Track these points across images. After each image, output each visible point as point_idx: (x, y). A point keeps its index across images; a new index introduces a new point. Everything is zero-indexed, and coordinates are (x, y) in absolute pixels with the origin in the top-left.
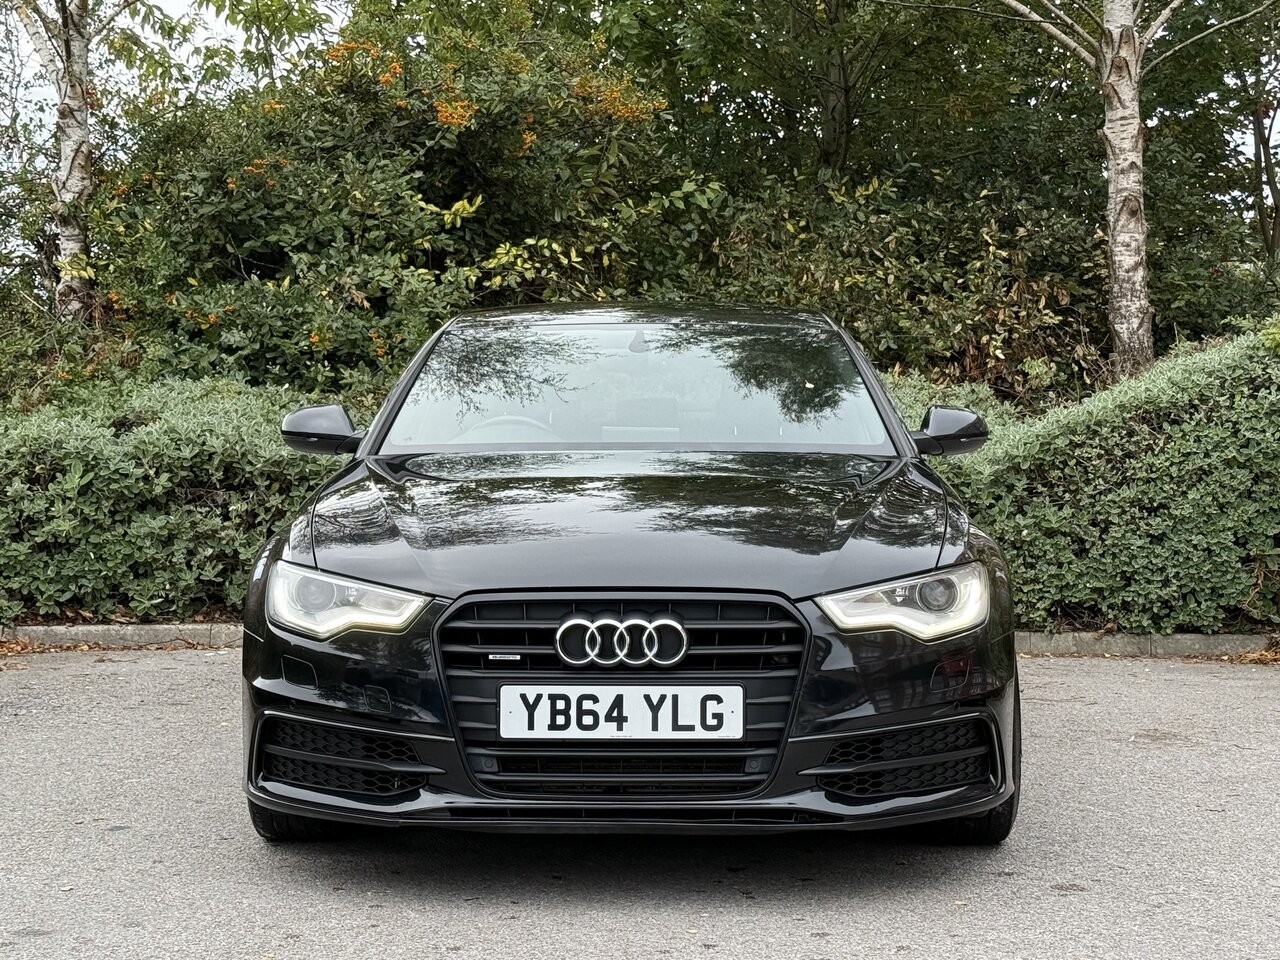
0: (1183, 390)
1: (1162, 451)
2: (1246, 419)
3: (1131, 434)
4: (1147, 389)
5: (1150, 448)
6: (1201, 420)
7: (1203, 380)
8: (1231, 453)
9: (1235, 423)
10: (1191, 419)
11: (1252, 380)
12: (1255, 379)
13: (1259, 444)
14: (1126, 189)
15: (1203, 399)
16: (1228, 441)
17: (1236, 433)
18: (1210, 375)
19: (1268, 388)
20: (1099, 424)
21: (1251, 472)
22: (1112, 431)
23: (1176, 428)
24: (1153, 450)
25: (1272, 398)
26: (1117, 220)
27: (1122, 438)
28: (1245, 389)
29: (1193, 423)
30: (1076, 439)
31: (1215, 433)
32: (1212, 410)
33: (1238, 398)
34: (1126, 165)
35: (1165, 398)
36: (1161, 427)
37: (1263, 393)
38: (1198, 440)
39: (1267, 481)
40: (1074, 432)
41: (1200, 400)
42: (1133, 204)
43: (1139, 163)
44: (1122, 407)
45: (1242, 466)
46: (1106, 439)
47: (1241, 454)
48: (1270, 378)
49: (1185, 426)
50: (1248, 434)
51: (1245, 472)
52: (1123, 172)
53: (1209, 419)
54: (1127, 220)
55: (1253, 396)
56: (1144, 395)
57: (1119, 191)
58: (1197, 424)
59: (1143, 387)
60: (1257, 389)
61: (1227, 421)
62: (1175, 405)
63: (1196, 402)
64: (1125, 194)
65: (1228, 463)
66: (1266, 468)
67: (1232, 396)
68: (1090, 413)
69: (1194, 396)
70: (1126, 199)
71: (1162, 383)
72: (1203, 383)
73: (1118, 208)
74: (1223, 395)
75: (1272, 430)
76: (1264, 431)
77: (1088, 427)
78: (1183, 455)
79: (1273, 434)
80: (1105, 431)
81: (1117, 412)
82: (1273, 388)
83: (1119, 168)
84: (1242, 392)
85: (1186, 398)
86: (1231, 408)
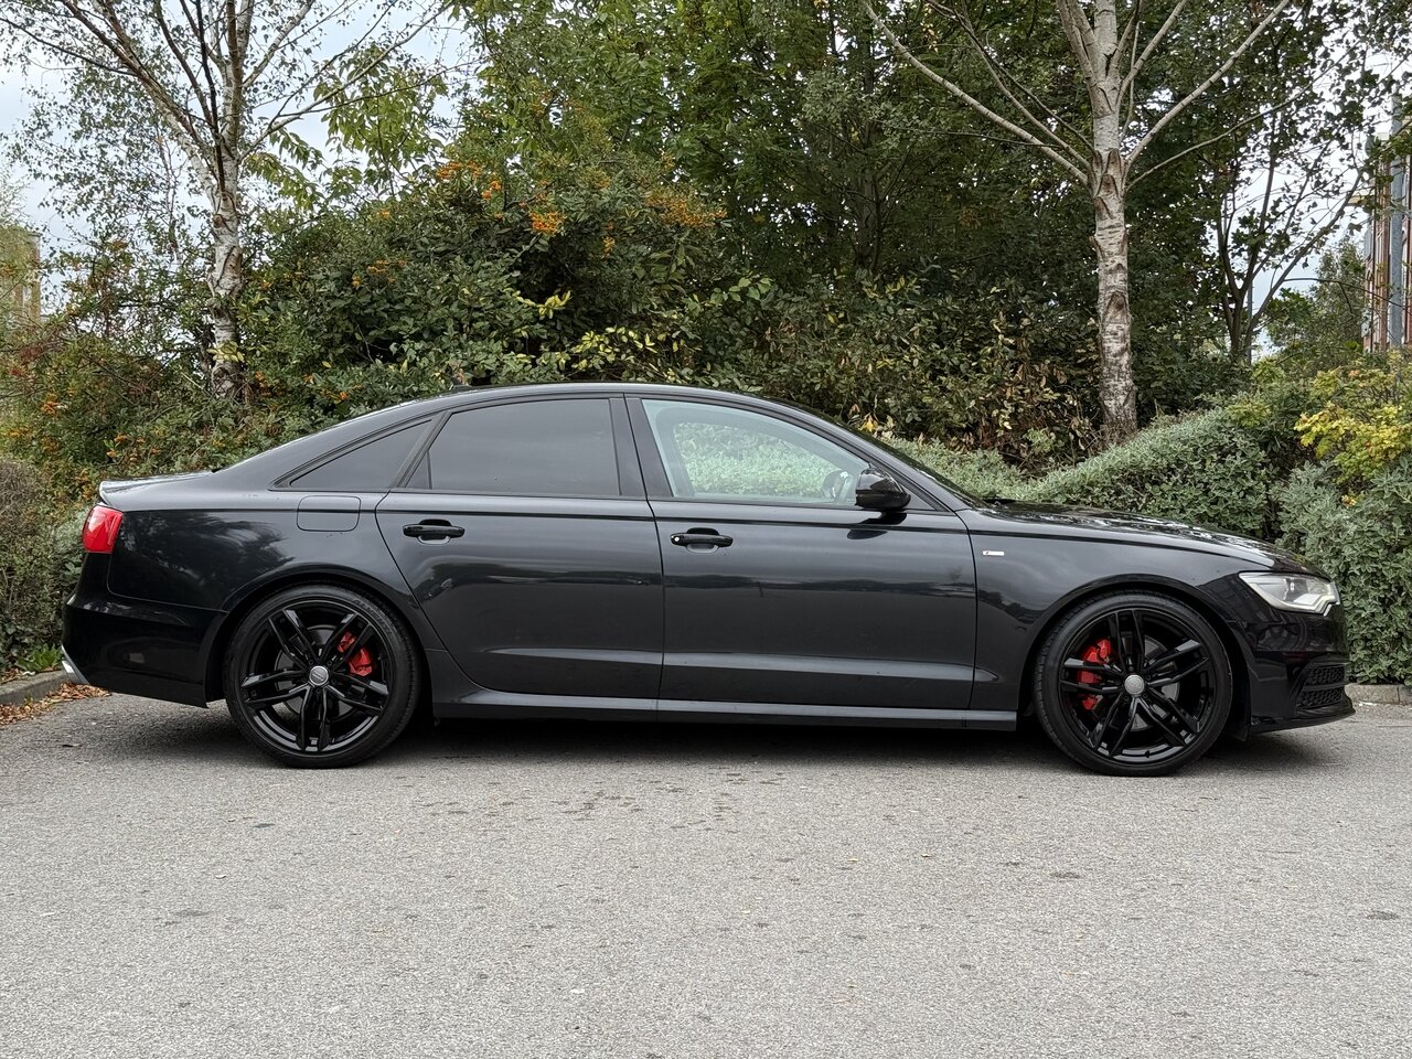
0: (1162, 456)
1: (1145, 507)
2: (1215, 480)
3: (1118, 493)
4: (1132, 455)
5: (1134, 505)
6: (1177, 481)
7: (1179, 447)
8: (1203, 509)
9: (1206, 484)
10: (1169, 480)
11: (1220, 448)
12: (1223, 447)
13: (1226, 501)
14: (1114, 286)
15: (1179, 464)
16: (1200, 499)
17: (1206, 492)
18: (1185, 443)
19: (1234, 454)
20: (1091, 484)
22: (1103, 491)
23: (1157, 488)
24: (1137, 507)
25: (1238, 463)
26: (1106, 313)
27: (1111, 496)
28: (1215, 456)
29: (1171, 484)
30: (1072, 497)
31: (1190, 492)
32: (1186, 473)
33: (1208, 462)
34: (1113, 266)
35: (1146, 463)
36: (1143, 487)
37: (1229, 458)
38: (1175, 498)
40: (1070, 492)
41: (1177, 465)
42: (1120, 299)
43: (1125, 264)
44: (1111, 470)
46: (1097, 497)
48: (1235, 446)
49: (1163, 486)
50: (1217, 493)
52: (1111, 272)
53: (1184, 481)
54: (1115, 312)
55: (1220, 461)
56: (1129, 460)
57: (1108, 288)
58: (1174, 485)
59: (1129, 454)
60: (1224, 455)
61: (1199, 482)
62: (1155, 468)
63: (1173, 466)
64: (1113, 291)
67: (1204, 461)
68: (1084, 475)
69: (1172, 461)
70: (1114, 295)
71: (1145, 450)
72: (1179, 450)
73: (1107, 302)
74: (1196, 460)
75: (1237, 489)
76: (1231, 491)
77: (1082, 487)
78: (1163, 511)
79: (1238, 493)
80: (1096, 490)
81: (1107, 474)
82: (1238, 455)
83: (1108, 268)
84: (1212, 457)
85: (1165, 462)
86: (1202, 471)
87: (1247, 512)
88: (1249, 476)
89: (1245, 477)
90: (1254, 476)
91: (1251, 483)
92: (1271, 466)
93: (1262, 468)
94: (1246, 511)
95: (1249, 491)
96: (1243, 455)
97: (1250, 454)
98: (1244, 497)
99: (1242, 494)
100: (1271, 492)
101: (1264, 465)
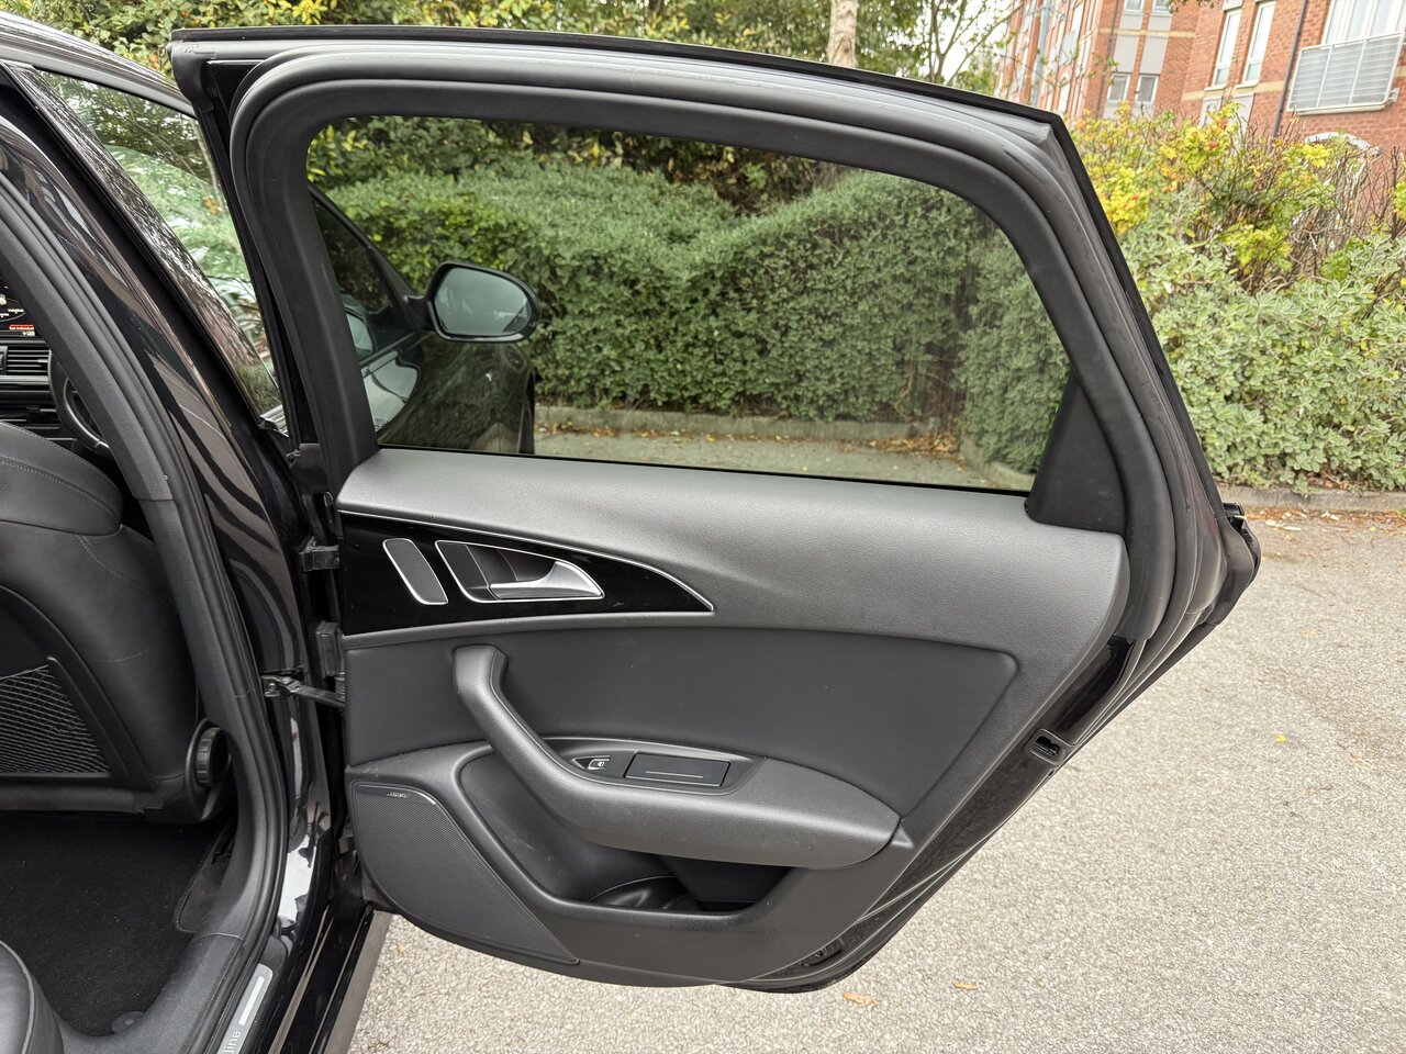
0: (865, 207)
1: (840, 264)
2: (917, 238)
3: (815, 246)
4: (833, 205)
5: (830, 261)
6: (877, 237)
7: (884, 198)
8: (900, 270)
9: (906, 242)
10: (868, 235)
11: (925, 201)
12: (929, 200)
13: (924, 261)
14: (842, 32)
15: (881, 217)
16: (899, 258)
17: (906, 250)
18: (889, 193)
19: (938, 209)
20: (788, 236)
21: (914, 287)
22: (799, 243)
23: (855, 243)
24: (832, 264)
25: (942, 219)
26: (834, 56)
27: (807, 250)
28: (919, 210)
29: (870, 240)
30: (767, 250)
31: (889, 250)
32: (887, 228)
33: (911, 217)
34: (844, 12)
35: (847, 214)
36: (841, 241)
37: (934, 213)
38: (872, 255)
39: (927, 295)
40: (764, 243)
41: (879, 218)
42: (846, 44)
43: (855, 12)
44: (809, 221)
45: (908, 281)
46: (793, 251)
47: (908, 270)
48: (941, 200)
49: (862, 242)
50: (918, 253)
51: (911, 286)
52: (842, 17)
53: (885, 236)
54: (842, 57)
55: (924, 217)
56: (829, 211)
57: (838, 33)
58: (874, 240)
59: (830, 203)
60: (928, 210)
61: (900, 239)
62: (855, 221)
63: (875, 220)
64: (842, 35)
65: (895, 278)
66: (928, 284)
67: (907, 216)
68: (780, 226)
69: (874, 214)
70: (842, 40)
71: (847, 200)
72: (883, 201)
73: (836, 46)
74: (898, 214)
75: (937, 249)
76: (930, 250)
77: (778, 239)
78: (858, 269)
79: (938, 253)
80: (792, 243)
81: (805, 225)
82: (944, 210)
83: (839, 14)
84: (916, 212)
85: (866, 215)
86: (904, 226)
87: (945, 274)
88: (951, 236)
89: (947, 235)
90: (956, 233)
91: (953, 243)
92: (975, 224)
93: (965, 226)
94: (943, 274)
95: (950, 251)
96: (949, 211)
97: (955, 210)
98: (944, 258)
99: (942, 254)
100: (971, 253)
101: (969, 222)
